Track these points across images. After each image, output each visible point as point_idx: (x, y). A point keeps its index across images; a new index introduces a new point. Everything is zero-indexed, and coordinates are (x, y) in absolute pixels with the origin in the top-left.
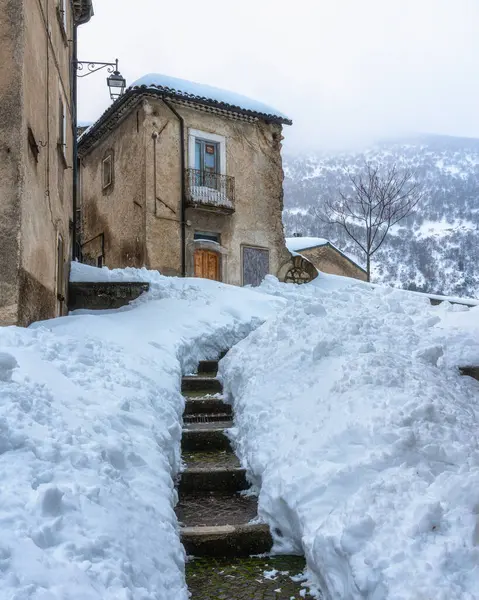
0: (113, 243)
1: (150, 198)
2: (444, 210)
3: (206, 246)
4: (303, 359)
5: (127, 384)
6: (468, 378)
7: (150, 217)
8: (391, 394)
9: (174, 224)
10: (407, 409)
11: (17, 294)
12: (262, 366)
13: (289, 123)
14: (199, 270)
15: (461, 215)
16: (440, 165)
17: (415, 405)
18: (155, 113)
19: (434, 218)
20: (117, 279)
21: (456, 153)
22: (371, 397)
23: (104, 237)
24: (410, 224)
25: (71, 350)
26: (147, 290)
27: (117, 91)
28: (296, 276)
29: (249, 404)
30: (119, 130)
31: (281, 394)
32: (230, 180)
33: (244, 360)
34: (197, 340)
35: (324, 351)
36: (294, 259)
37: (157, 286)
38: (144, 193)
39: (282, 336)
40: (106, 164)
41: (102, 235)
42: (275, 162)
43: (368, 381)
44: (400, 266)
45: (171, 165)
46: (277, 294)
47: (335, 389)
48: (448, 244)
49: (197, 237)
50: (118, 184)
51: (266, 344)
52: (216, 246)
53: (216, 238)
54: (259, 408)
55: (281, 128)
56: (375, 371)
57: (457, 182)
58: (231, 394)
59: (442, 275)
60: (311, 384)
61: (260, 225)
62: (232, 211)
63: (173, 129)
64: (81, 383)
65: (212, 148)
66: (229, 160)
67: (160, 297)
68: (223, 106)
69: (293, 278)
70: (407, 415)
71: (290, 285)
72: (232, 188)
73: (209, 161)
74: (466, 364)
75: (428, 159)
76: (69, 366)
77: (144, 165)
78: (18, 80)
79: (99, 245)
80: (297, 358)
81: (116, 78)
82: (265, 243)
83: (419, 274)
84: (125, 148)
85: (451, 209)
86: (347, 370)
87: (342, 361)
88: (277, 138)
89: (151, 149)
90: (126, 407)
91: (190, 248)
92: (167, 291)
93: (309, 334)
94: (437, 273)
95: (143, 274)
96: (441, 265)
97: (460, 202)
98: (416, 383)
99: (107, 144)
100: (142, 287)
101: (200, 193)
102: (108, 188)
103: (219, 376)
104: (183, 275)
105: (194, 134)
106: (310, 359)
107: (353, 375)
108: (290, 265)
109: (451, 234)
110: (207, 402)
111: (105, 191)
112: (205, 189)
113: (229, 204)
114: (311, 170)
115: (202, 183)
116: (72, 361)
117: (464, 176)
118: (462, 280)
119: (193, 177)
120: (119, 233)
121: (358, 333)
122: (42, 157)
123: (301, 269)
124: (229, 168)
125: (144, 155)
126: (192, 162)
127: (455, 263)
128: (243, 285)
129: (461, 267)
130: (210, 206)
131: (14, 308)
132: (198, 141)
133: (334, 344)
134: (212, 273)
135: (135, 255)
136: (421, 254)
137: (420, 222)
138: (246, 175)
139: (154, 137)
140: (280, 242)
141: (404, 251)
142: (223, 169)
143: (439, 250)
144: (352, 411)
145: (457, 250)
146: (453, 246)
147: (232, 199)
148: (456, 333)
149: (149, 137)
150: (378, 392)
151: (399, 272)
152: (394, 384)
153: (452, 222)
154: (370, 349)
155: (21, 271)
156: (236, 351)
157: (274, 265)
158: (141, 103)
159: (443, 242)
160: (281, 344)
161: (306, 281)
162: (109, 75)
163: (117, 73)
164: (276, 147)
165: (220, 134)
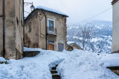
0: (31, 43)
1: (39, 33)
2: (97, 36)
3: (51, 43)
4: (76, 66)
5: (42, 71)
6: (108, 69)
7: (39, 37)
8: (96, 72)
9: (44, 39)
10: (100, 75)
11: (15, 53)
12: (67, 67)
13: (68, 17)
14: (49, 49)
15: (100, 37)
16: (96, 26)
17: (101, 74)
18: (40, 15)
19: (94, 38)
20: (33, 51)
21: (99, 24)
22: (92, 73)
23: (29, 42)
24: (89, 39)
25: (31, 64)
26: (40, 53)
27: (33, 9)
28: (69, 49)
29: (65, 75)
30: (32, 18)
31: (72, 73)
32: (56, 29)
33: (63, 66)
34: (51, 63)
35: (81, 64)
36: (69, 46)
37: (42, 52)
38: (38, 32)
39: (71, 61)
40: (29, 26)
41: (29, 41)
42: (65, 25)
43: (91, 69)
44: (87, 48)
45: (44, 26)
46: (66, 53)
47: (84, 71)
48: (97, 43)
49: (49, 41)
50: (32, 30)
51: (67, 63)
52: (53, 43)
53: (53, 42)
54: (67, 76)
55: (66, 18)
56: (92, 68)
57: (99, 30)
58: (60, 73)
59: (96, 50)
60: (78, 71)
61: (62, 39)
62: (56, 36)
63: (44, 18)
64: (34, 71)
65: (52, 22)
66: (56, 25)
67: (43, 54)
68: (55, 13)
69: (69, 50)
70: (100, 76)
71: (68, 51)
72: (56, 31)
73: (51, 25)
74: (108, 66)
75: (94, 25)
76: (31, 68)
77: (38, 26)
78: (15, 6)
79: (28, 43)
80: (75, 66)
81: (32, 6)
82: (63, 43)
83: (91, 49)
84: (34, 22)
85: (98, 36)
86: (86, 68)
87: (85, 66)
88: (65, 20)
89: (39, 22)
90: (44, 76)
91: (48, 44)
92: (44, 53)
93: (77, 61)
94: (95, 49)
95: (39, 49)
96: (96, 47)
97: (100, 34)
98: (100, 70)
99: (29, 21)
100: (39, 52)
101: (50, 32)
102: (30, 31)
103: (57, 70)
104: (46, 50)
105: (48, 19)
106: (78, 66)
107: (88, 68)
108: (68, 47)
109: (98, 41)
110: (55, 75)
111: (29, 32)
112: (51, 31)
113: (56, 34)
114: (69, 27)
115: (50, 30)
116: (32, 67)
117: (101, 28)
118: (100, 51)
119: (48, 28)
120: (33, 41)
121: (87, 60)
122: (19, 24)
123: (70, 48)
124: (56, 27)
125: (38, 24)
126: (48, 25)
127: (98, 47)
128: (59, 51)
129: (100, 48)
130: (52, 35)
131: (15, 57)
132: (49, 21)
133: (83, 62)
134: (52, 49)
135: (36, 45)
136: (92, 45)
137: (92, 38)
138: (59, 28)
139: (40, 20)
140: (66, 42)
141: (88, 44)
142: (54, 27)
143: (95, 44)
144: (89, 75)
145: (99, 44)
146: (98, 43)
147: (56, 33)
148: (105, 60)
149: (39, 20)
150: (93, 72)
151: (87, 49)
152: (96, 70)
153: (98, 38)
154: (90, 63)
155: (16, 49)
156: (60, 65)
157: (65, 47)
158: (37, 12)
159: (96, 43)
160: (71, 63)
161: (71, 50)
162: (31, 6)
163: (33, 5)
164: (65, 22)
165: (54, 19)
